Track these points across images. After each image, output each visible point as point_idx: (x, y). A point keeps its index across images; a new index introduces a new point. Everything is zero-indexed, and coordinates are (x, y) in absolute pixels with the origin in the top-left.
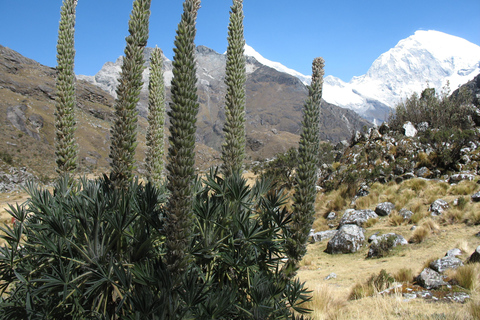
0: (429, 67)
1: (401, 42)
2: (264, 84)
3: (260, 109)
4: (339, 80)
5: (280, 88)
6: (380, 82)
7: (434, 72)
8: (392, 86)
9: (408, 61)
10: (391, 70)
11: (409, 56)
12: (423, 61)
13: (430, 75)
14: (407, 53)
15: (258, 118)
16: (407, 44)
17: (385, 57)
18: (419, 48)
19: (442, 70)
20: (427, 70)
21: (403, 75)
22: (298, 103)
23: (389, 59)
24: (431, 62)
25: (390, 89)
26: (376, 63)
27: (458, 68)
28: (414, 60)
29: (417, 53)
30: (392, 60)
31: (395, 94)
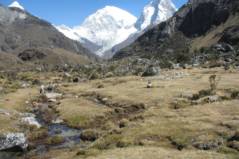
0: (111, 24)
1: (99, 11)
2: (32, 25)
3: (30, 38)
4: (68, 28)
5: (41, 27)
6: (88, 29)
7: (114, 26)
8: (94, 31)
9: (102, 20)
10: (93, 24)
11: (103, 18)
12: (109, 21)
13: (112, 27)
14: (102, 16)
15: (28, 43)
16: (102, 12)
17: (91, 17)
18: (108, 14)
19: (117, 25)
20: (110, 25)
21: (99, 27)
22: (51, 36)
23: (93, 18)
24: (113, 22)
25: (93, 33)
26: (86, 20)
27: (125, 25)
28: (104, 20)
29: (106, 16)
30: (94, 19)
31: (95, 36)
